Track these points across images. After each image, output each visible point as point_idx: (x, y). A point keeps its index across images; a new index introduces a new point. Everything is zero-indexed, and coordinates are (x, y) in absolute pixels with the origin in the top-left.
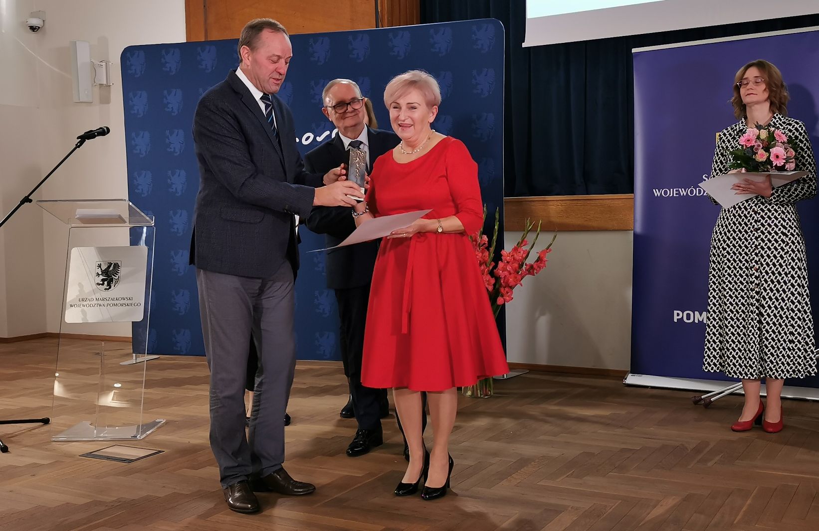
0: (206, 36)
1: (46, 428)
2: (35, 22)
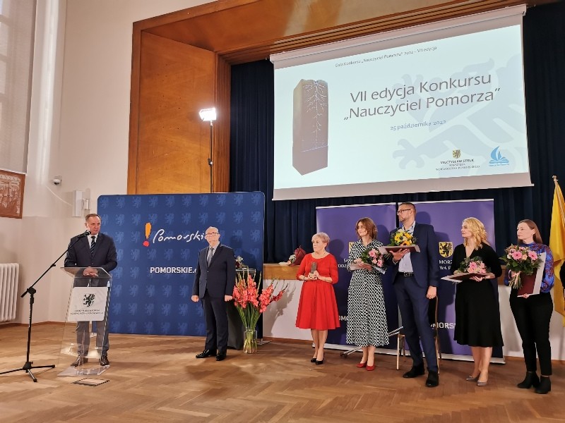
0: (136, 192)
1: (54, 370)
2: (57, 181)
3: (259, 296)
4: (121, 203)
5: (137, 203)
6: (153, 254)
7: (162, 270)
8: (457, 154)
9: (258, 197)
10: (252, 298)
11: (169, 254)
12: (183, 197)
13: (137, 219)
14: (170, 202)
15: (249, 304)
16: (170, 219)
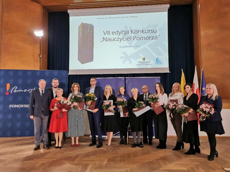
5: (2, 73)
6: (11, 99)
7: (16, 106)
8: (144, 59)
9: (65, 73)
11: (20, 98)
12: (27, 71)
13: (2, 81)
14: (20, 74)
16: (20, 81)
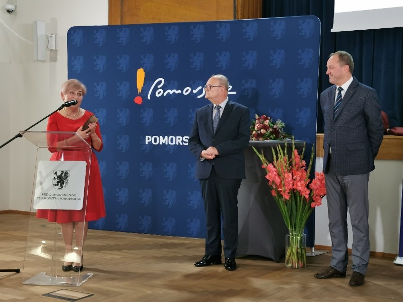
2: (10, 7)
3: (310, 183)
4: (100, 38)
5: (124, 37)
6: (147, 116)
7: (162, 140)
9: (309, 25)
10: (299, 184)
11: (172, 116)
12: (192, 27)
13: (124, 62)
14: (172, 35)
15: (294, 193)
16: (172, 61)
